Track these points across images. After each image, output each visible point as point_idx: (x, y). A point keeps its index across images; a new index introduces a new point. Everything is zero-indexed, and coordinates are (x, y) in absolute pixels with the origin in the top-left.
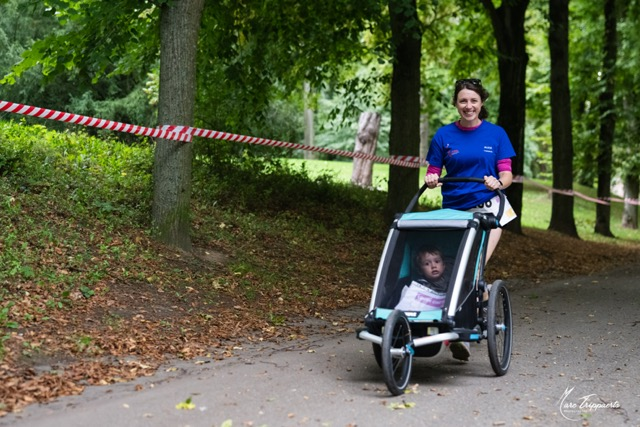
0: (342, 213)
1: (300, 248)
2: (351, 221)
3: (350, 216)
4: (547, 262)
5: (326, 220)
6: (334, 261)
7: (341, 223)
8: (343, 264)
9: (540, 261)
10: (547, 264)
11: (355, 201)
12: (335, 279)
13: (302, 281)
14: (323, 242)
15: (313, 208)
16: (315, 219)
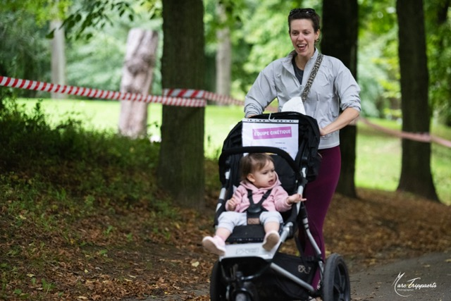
0: (93, 173)
1: (29, 225)
2: (107, 184)
3: (106, 177)
4: (389, 235)
5: (71, 184)
6: (79, 242)
7: (92, 188)
8: (91, 246)
9: (379, 234)
10: (389, 238)
11: (114, 156)
12: (78, 268)
13: (29, 271)
14: (65, 216)
15: (52, 168)
16: (54, 183)
